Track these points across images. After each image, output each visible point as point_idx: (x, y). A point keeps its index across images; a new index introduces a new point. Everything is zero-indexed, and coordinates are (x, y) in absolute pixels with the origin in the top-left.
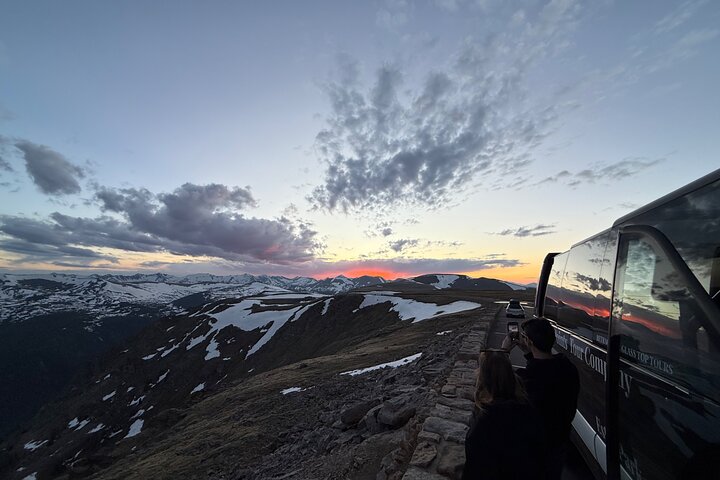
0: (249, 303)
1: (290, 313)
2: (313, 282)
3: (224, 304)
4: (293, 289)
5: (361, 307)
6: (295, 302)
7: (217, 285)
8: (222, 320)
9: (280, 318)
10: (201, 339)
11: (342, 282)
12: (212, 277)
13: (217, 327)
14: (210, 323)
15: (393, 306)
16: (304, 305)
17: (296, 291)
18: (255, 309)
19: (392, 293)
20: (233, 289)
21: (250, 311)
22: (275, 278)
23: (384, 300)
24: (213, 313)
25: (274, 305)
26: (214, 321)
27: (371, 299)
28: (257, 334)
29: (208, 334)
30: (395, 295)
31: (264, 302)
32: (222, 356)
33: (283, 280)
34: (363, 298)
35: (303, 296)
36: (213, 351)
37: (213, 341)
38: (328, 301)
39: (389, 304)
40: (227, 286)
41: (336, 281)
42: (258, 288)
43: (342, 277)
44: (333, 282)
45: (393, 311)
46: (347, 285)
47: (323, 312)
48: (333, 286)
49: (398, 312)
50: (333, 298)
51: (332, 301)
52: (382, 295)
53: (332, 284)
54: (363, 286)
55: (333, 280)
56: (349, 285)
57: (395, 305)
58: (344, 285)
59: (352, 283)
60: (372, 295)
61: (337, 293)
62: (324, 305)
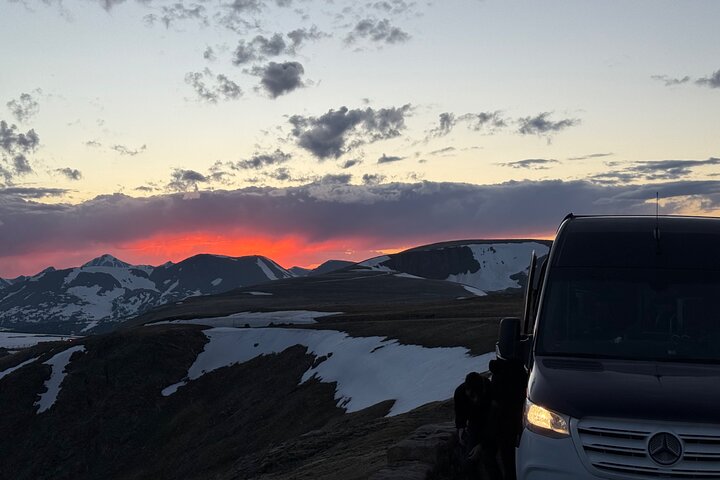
5: (195, 372)
11: (108, 283)
15: (314, 361)
19: (308, 316)
23: (278, 342)
27: (233, 342)
30: (321, 324)
34: (197, 341)
38: (59, 362)
39: (300, 357)
41: (85, 278)
43: (109, 264)
44: (74, 284)
45: (314, 380)
46: (129, 294)
47: (47, 401)
48: (75, 300)
49: (334, 384)
50: (81, 348)
51: (75, 356)
52: (272, 325)
53: (70, 291)
54: (197, 293)
55: (72, 277)
56: (138, 292)
57: (323, 359)
58: (118, 293)
59: (151, 285)
60: (234, 326)
61: (93, 325)
62: (47, 373)
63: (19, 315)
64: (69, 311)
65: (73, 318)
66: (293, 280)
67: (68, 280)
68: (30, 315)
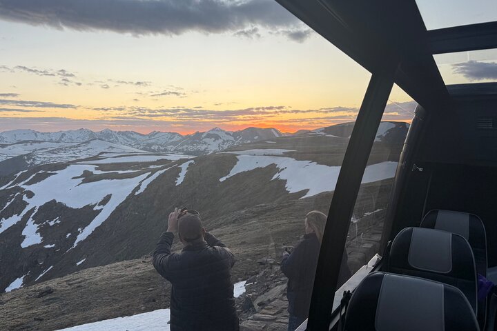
0: (78, 169)
1: (134, 182)
2: (176, 139)
3: (43, 172)
4: (148, 148)
5: (233, 173)
6: (142, 167)
7: (43, 145)
8: (41, 194)
9: (120, 190)
10: (15, 219)
11: (217, 137)
12: (36, 134)
13: (35, 203)
14: (25, 198)
15: (278, 171)
16: (154, 171)
17: (154, 151)
18: (88, 177)
19: (280, 151)
20: (64, 149)
21: (80, 180)
22: (124, 134)
23: (264, 163)
24: (28, 184)
25: (114, 172)
26: (30, 195)
27: (246, 163)
28: (88, 213)
29: (24, 212)
30: (285, 155)
31: (100, 167)
32: (44, 243)
33: (135, 136)
35: (155, 158)
36: (32, 236)
37: (30, 222)
38: (184, 166)
39: (273, 169)
40: (56, 146)
41: (209, 136)
42: (96, 148)
43: (217, 130)
44: (205, 137)
45: (277, 179)
46: (224, 142)
47: (179, 181)
48: (205, 143)
49: (286, 180)
50: (192, 161)
51: (190, 164)
52: (264, 155)
53: (204, 140)
54: (249, 142)
55: (204, 135)
56: (227, 141)
57: (283, 169)
58: (220, 141)
59: (232, 138)
60: (251, 155)
61: (211, 152)
62: (180, 170)
63: (187, 148)
64: (203, 148)
65: (205, 150)
66: (285, 137)
67: (203, 136)
68: (191, 148)
